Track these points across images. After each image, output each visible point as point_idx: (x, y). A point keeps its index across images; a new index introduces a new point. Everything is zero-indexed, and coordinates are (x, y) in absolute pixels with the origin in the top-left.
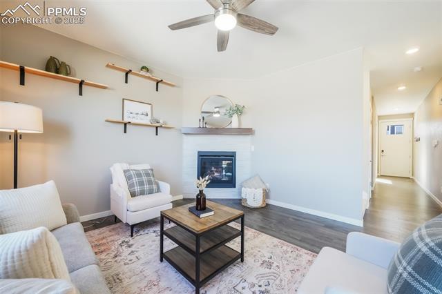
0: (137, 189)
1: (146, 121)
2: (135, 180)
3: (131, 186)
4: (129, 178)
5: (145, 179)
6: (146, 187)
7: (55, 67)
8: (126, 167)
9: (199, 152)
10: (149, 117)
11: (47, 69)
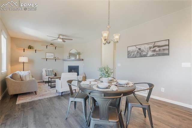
0: (48, 74)
1: (52, 57)
2: (47, 72)
3: (46, 73)
4: (46, 72)
5: (50, 72)
6: (50, 74)
7: (30, 47)
8: (46, 69)
9: (68, 66)
10: (53, 57)
11: (29, 48)
